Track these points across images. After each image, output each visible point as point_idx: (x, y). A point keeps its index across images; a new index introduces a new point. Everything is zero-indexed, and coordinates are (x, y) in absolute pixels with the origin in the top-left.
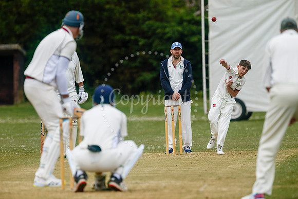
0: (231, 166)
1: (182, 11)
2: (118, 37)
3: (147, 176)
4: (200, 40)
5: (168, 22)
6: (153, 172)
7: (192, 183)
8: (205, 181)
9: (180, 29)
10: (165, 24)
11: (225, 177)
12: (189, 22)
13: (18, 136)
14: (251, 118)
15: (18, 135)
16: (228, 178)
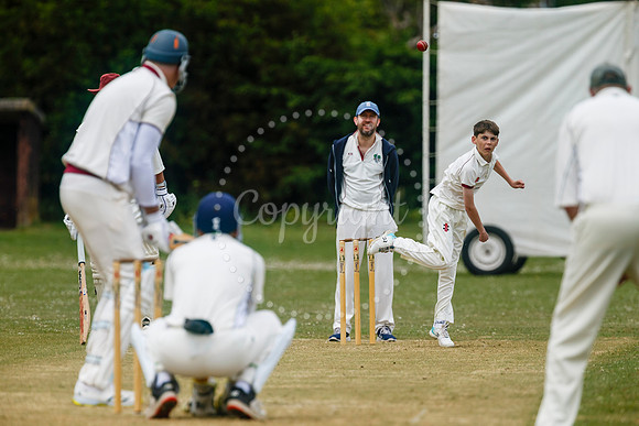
0: (480, 372)
1: (382, 37)
2: (244, 89)
3: (298, 390)
4: (419, 101)
5: (351, 59)
6: (310, 381)
7: (394, 405)
8: (422, 403)
9: (376, 74)
10: (345, 64)
11: (466, 394)
12: (397, 60)
13: (25, 297)
14: (524, 270)
15: (24, 293)
16: (471, 397)
